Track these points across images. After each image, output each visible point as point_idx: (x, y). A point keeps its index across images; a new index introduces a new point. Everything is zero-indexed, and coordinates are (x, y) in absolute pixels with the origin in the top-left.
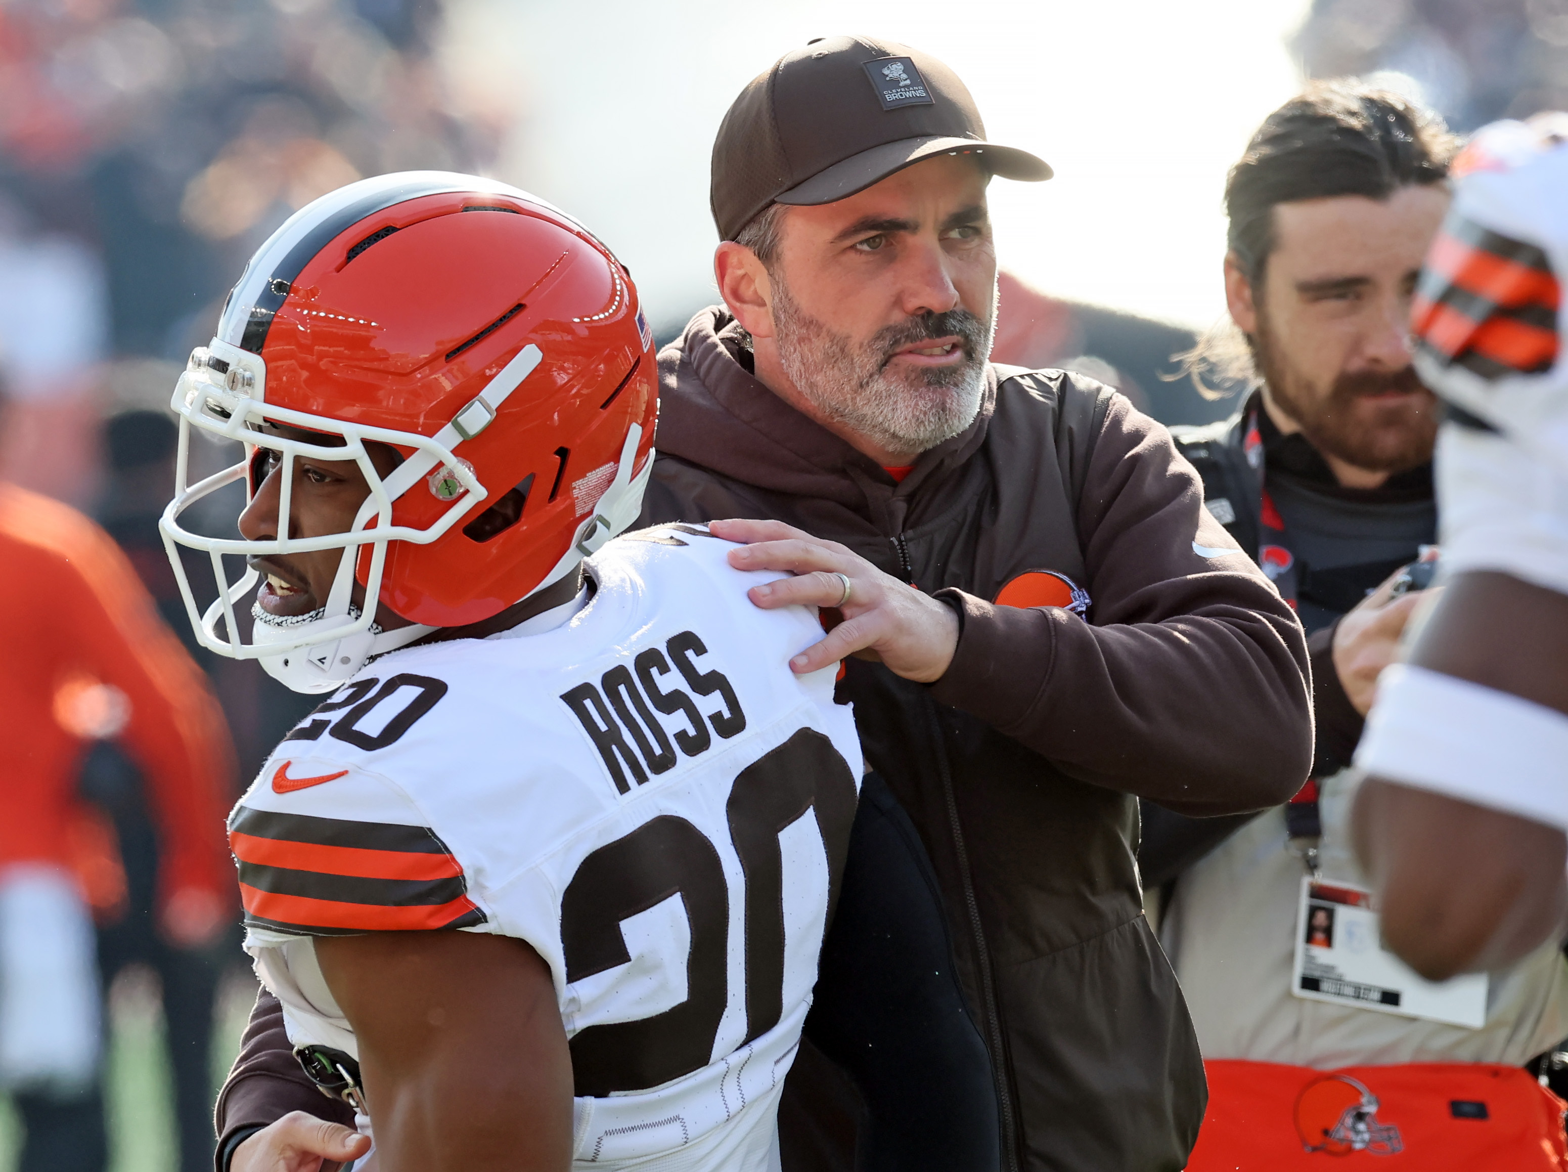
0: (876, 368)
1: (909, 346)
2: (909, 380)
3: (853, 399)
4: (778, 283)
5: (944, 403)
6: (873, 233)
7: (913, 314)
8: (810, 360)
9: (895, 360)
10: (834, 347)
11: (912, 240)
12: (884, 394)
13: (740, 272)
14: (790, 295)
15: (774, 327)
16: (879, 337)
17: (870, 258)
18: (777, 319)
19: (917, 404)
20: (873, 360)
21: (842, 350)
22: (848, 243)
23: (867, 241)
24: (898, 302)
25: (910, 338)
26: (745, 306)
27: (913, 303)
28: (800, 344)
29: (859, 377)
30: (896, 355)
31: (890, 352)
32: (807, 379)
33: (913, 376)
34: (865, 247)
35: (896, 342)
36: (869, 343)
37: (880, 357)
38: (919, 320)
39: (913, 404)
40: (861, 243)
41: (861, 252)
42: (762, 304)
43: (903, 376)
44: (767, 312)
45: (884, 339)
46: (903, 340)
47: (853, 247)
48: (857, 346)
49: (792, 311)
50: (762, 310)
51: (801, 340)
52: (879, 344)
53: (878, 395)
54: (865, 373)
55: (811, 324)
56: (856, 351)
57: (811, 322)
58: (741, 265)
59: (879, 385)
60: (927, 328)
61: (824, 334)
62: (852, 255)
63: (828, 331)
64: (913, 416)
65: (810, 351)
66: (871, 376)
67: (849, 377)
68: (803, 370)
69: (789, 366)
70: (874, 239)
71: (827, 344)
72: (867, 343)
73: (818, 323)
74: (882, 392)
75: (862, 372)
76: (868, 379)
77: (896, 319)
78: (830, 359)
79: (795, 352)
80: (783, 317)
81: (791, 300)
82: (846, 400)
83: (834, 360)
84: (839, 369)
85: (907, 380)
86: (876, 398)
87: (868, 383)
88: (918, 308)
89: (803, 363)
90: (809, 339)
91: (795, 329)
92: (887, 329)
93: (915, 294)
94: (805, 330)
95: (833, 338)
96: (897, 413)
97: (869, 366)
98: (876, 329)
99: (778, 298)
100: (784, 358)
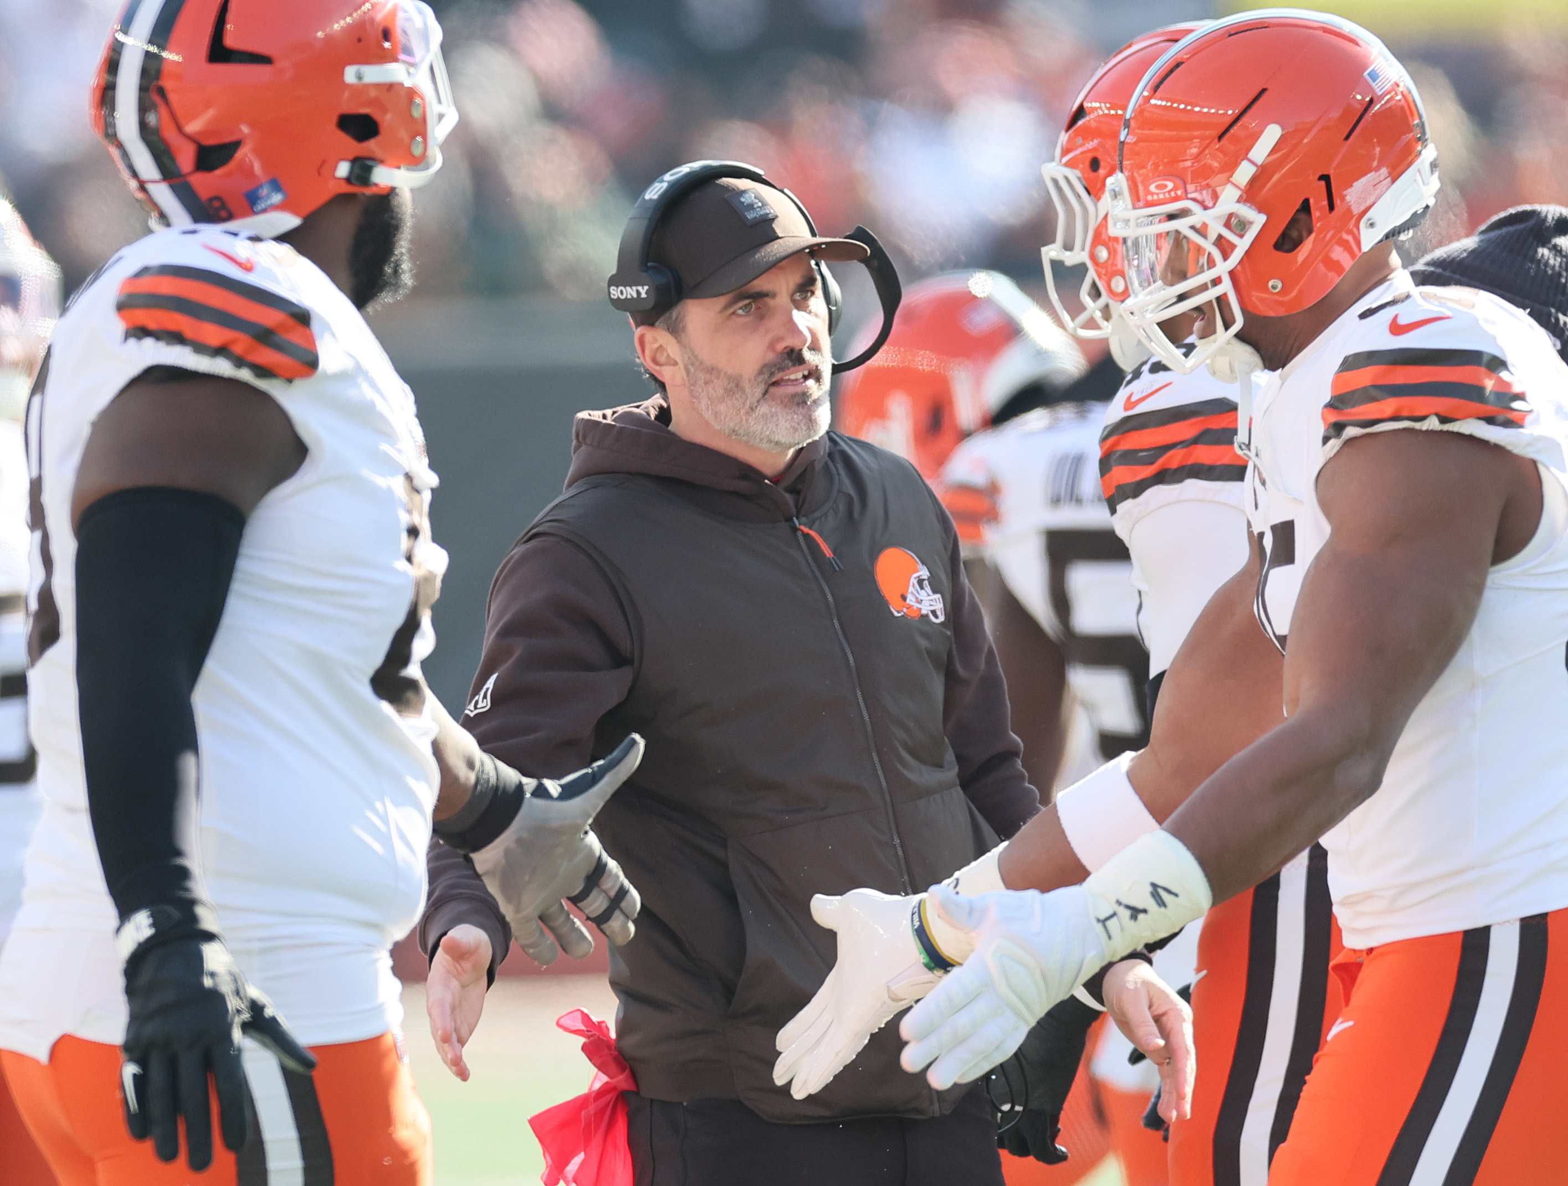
0: (761, 396)
1: (781, 376)
2: (784, 403)
3: (747, 420)
4: (686, 347)
5: (810, 416)
6: (747, 301)
7: (782, 353)
8: (714, 395)
9: (772, 389)
10: (731, 384)
11: (771, 302)
12: (769, 416)
13: (656, 346)
14: (696, 354)
15: (685, 377)
16: (761, 372)
17: (747, 319)
18: (687, 371)
19: (792, 418)
20: (758, 390)
21: (737, 385)
22: (731, 310)
23: (741, 308)
24: (771, 346)
25: (780, 371)
26: (663, 368)
27: (780, 346)
28: (706, 386)
29: (751, 403)
30: (773, 385)
31: (768, 384)
32: (712, 410)
33: (786, 400)
34: (740, 312)
35: (772, 374)
36: (755, 377)
37: (763, 387)
38: (785, 356)
39: (789, 418)
42: (676, 363)
43: (779, 401)
44: (680, 368)
45: (764, 373)
46: (777, 371)
47: (734, 313)
48: (747, 381)
49: (697, 363)
50: (676, 368)
51: (706, 383)
52: (761, 378)
53: (764, 416)
54: (754, 400)
55: (712, 370)
56: (747, 386)
58: (655, 340)
59: (763, 409)
60: (792, 361)
61: (722, 376)
62: (734, 317)
63: (726, 373)
64: (791, 426)
65: (714, 388)
66: (758, 402)
67: (744, 404)
68: (709, 403)
69: (699, 402)
70: (746, 306)
71: (726, 383)
72: (753, 378)
73: (717, 369)
74: (766, 414)
75: (751, 400)
76: (756, 404)
77: (770, 356)
78: (729, 392)
79: (703, 391)
80: (692, 370)
81: (696, 357)
82: (741, 421)
83: (732, 393)
84: (737, 399)
85: (782, 402)
86: (763, 417)
87: (756, 407)
88: (786, 348)
89: (709, 399)
90: (712, 381)
91: (701, 376)
92: (765, 366)
93: (780, 339)
94: (708, 376)
95: (730, 378)
96: (779, 427)
97: (757, 394)
98: (757, 366)
99: (686, 358)
100: (695, 397)
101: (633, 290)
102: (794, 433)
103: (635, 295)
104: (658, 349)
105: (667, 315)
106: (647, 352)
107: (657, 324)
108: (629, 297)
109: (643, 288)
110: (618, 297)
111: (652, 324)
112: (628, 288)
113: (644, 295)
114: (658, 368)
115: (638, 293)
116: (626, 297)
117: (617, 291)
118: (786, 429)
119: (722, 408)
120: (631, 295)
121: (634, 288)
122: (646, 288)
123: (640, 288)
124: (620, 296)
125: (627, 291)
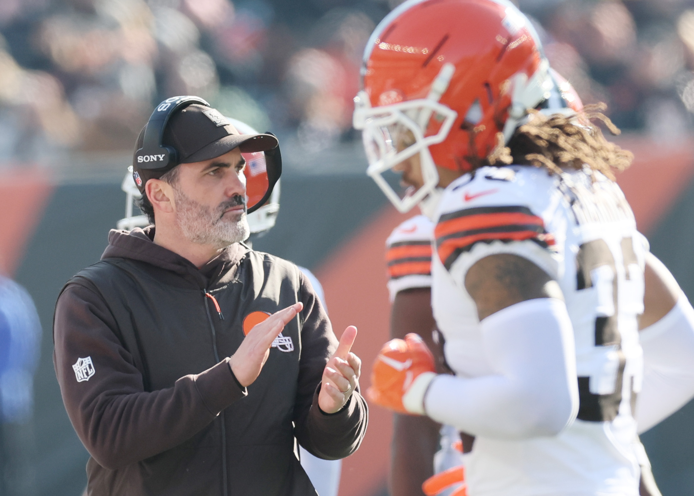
0: (219, 218)
1: (232, 208)
2: (232, 220)
3: (209, 230)
4: (178, 190)
6: (216, 168)
7: (232, 197)
8: (191, 217)
9: (226, 214)
10: (202, 211)
11: (226, 170)
13: (157, 190)
14: (184, 194)
15: (174, 207)
16: (220, 205)
17: (214, 177)
18: (176, 204)
20: (218, 214)
21: (206, 212)
22: (207, 172)
23: (213, 171)
24: (226, 193)
25: (232, 205)
26: (161, 202)
27: (231, 193)
28: (187, 212)
29: (213, 221)
30: (226, 212)
31: (224, 211)
33: (233, 218)
34: (212, 173)
35: (226, 207)
37: (221, 213)
38: (234, 199)
39: (234, 228)
40: (210, 172)
41: (210, 175)
42: (168, 200)
43: (229, 219)
44: (171, 203)
45: (222, 207)
46: (229, 206)
47: (207, 174)
48: (212, 210)
49: (184, 200)
51: (188, 210)
52: (220, 208)
53: (221, 228)
54: (216, 219)
56: (212, 212)
57: (193, 202)
58: (158, 186)
59: (220, 224)
60: (237, 201)
61: (198, 206)
62: (207, 176)
63: (200, 205)
64: (235, 232)
65: (191, 213)
66: (218, 220)
67: (209, 222)
68: (187, 221)
69: (181, 221)
70: (215, 170)
71: (200, 210)
72: (215, 208)
73: (196, 202)
74: (222, 226)
75: (214, 219)
76: (216, 222)
77: (225, 199)
78: (200, 216)
79: (185, 215)
80: (180, 202)
81: (184, 196)
82: (206, 230)
83: (202, 216)
84: (205, 219)
85: (231, 220)
86: (219, 227)
87: (216, 223)
88: (233, 194)
89: (188, 219)
90: (191, 209)
91: (185, 206)
92: (223, 203)
93: (232, 189)
94: (190, 206)
95: (202, 208)
96: (228, 232)
97: (217, 217)
98: (219, 203)
99: (177, 196)
100: (178, 219)
101: (154, 157)
102: (236, 235)
103: (155, 159)
104: (158, 192)
105: (168, 173)
106: (152, 193)
107: (161, 178)
108: (152, 160)
109: (161, 156)
110: (144, 161)
111: (157, 178)
112: (152, 156)
113: (161, 159)
114: (157, 202)
115: (158, 158)
116: (150, 161)
117: (143, 158)
118: (232, 233)
119: (195, 224)
120: (153, 159)
121: (156, 156)
122: (163, 155)
123: (159, 156)
124: (145, 161)
125: (150, 157)
